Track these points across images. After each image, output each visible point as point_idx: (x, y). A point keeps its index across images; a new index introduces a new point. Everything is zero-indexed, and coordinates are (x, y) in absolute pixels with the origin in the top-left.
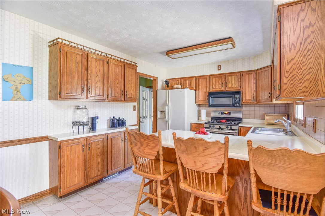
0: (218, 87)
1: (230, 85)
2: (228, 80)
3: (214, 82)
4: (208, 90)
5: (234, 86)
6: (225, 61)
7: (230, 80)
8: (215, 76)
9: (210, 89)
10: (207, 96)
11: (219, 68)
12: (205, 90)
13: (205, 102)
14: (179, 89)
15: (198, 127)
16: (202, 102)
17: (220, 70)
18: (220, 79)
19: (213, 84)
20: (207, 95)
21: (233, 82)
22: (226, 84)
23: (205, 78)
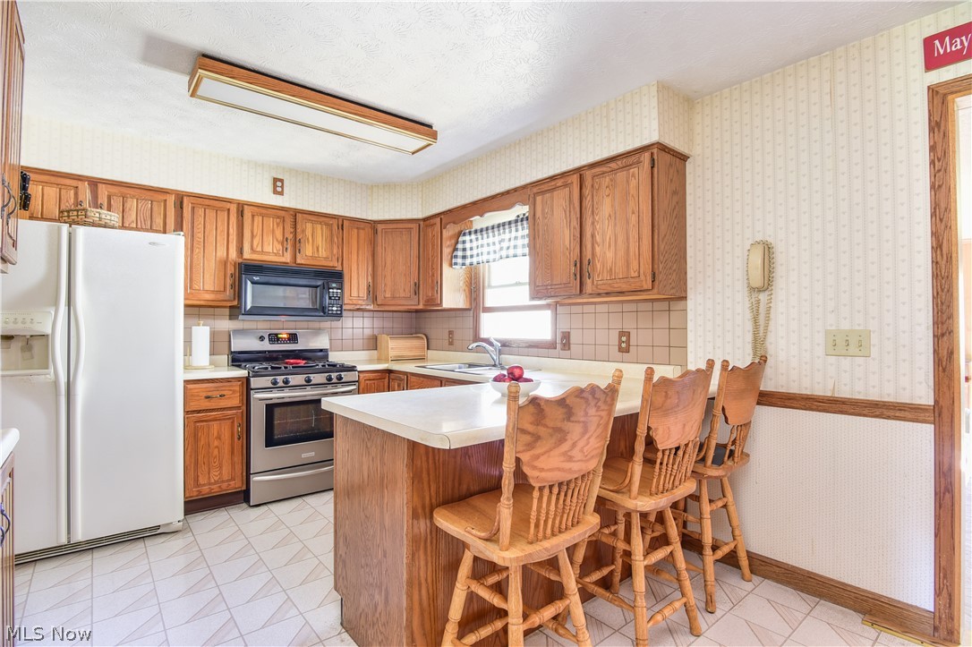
0: (268, 247)
1: (308, 250)
2: (303, 231)
3: (257, 231)
4: (233, 255)
5: (323, 253)
6: (297, 171)
7: (309, 232)
8: (264, 210)
9: (240, 251)
10: (229, 275)
11: (278, 185)
12: (221, 253)
13: (221, 297)
14: (113, 227)
15: (217, 394)
16: (208, 297)
17: (281, 193)
18: (278, 224)
19: (253, 237)
20: (229, 273)
21: (320, 241)
22: (297, 244)
23: (222, 209)
